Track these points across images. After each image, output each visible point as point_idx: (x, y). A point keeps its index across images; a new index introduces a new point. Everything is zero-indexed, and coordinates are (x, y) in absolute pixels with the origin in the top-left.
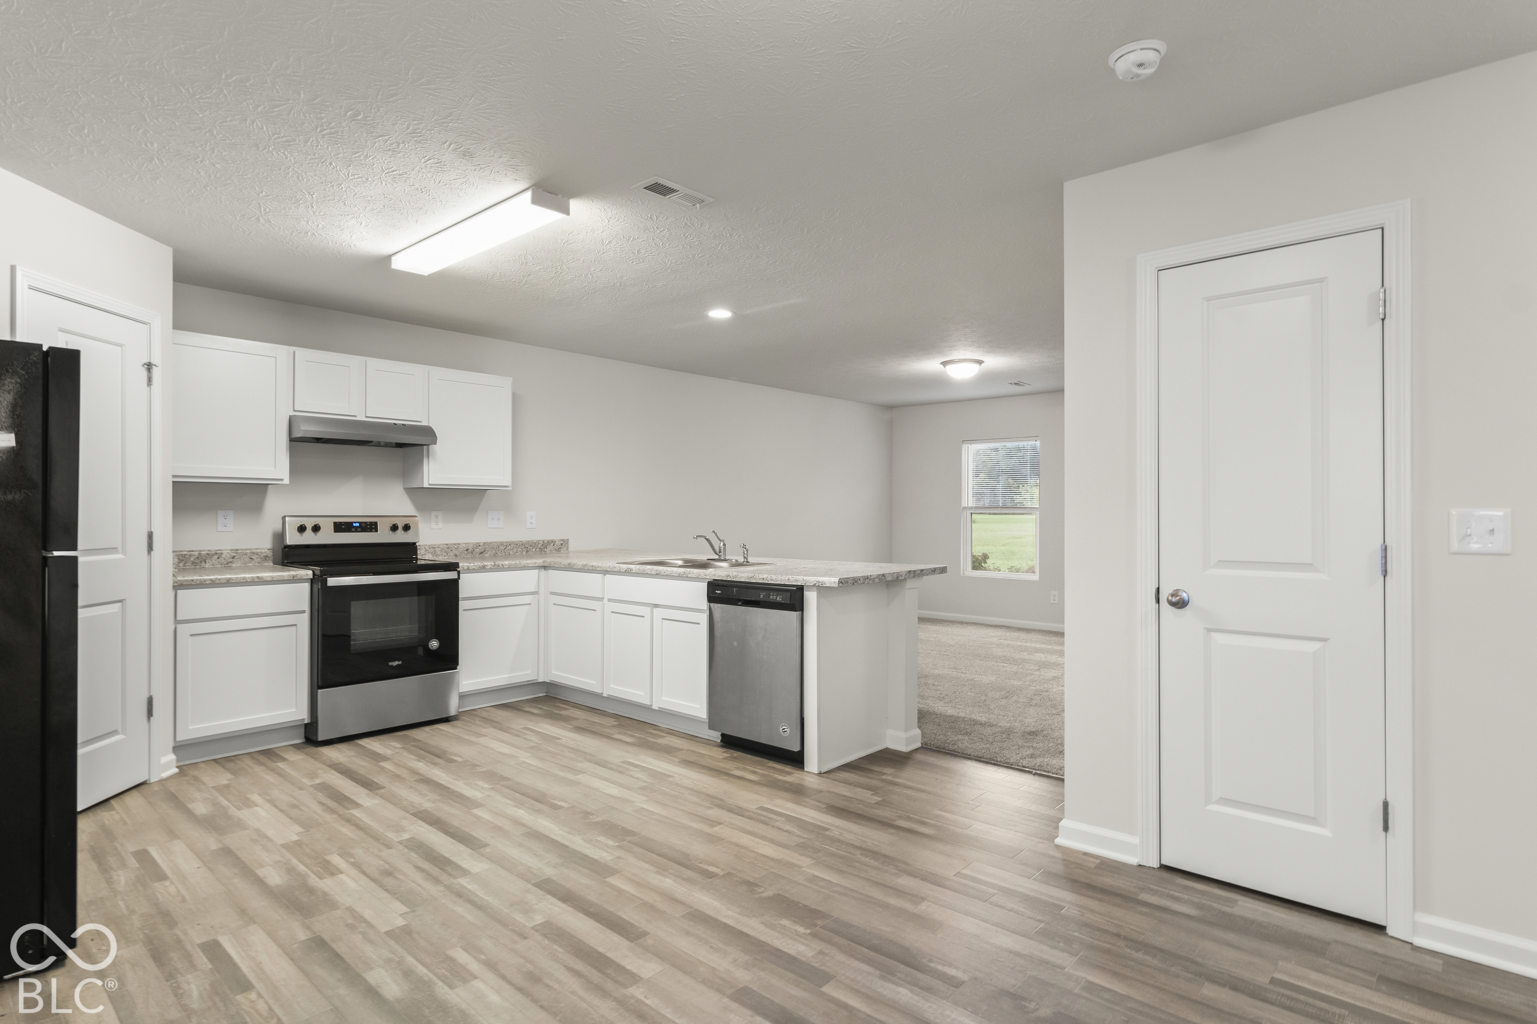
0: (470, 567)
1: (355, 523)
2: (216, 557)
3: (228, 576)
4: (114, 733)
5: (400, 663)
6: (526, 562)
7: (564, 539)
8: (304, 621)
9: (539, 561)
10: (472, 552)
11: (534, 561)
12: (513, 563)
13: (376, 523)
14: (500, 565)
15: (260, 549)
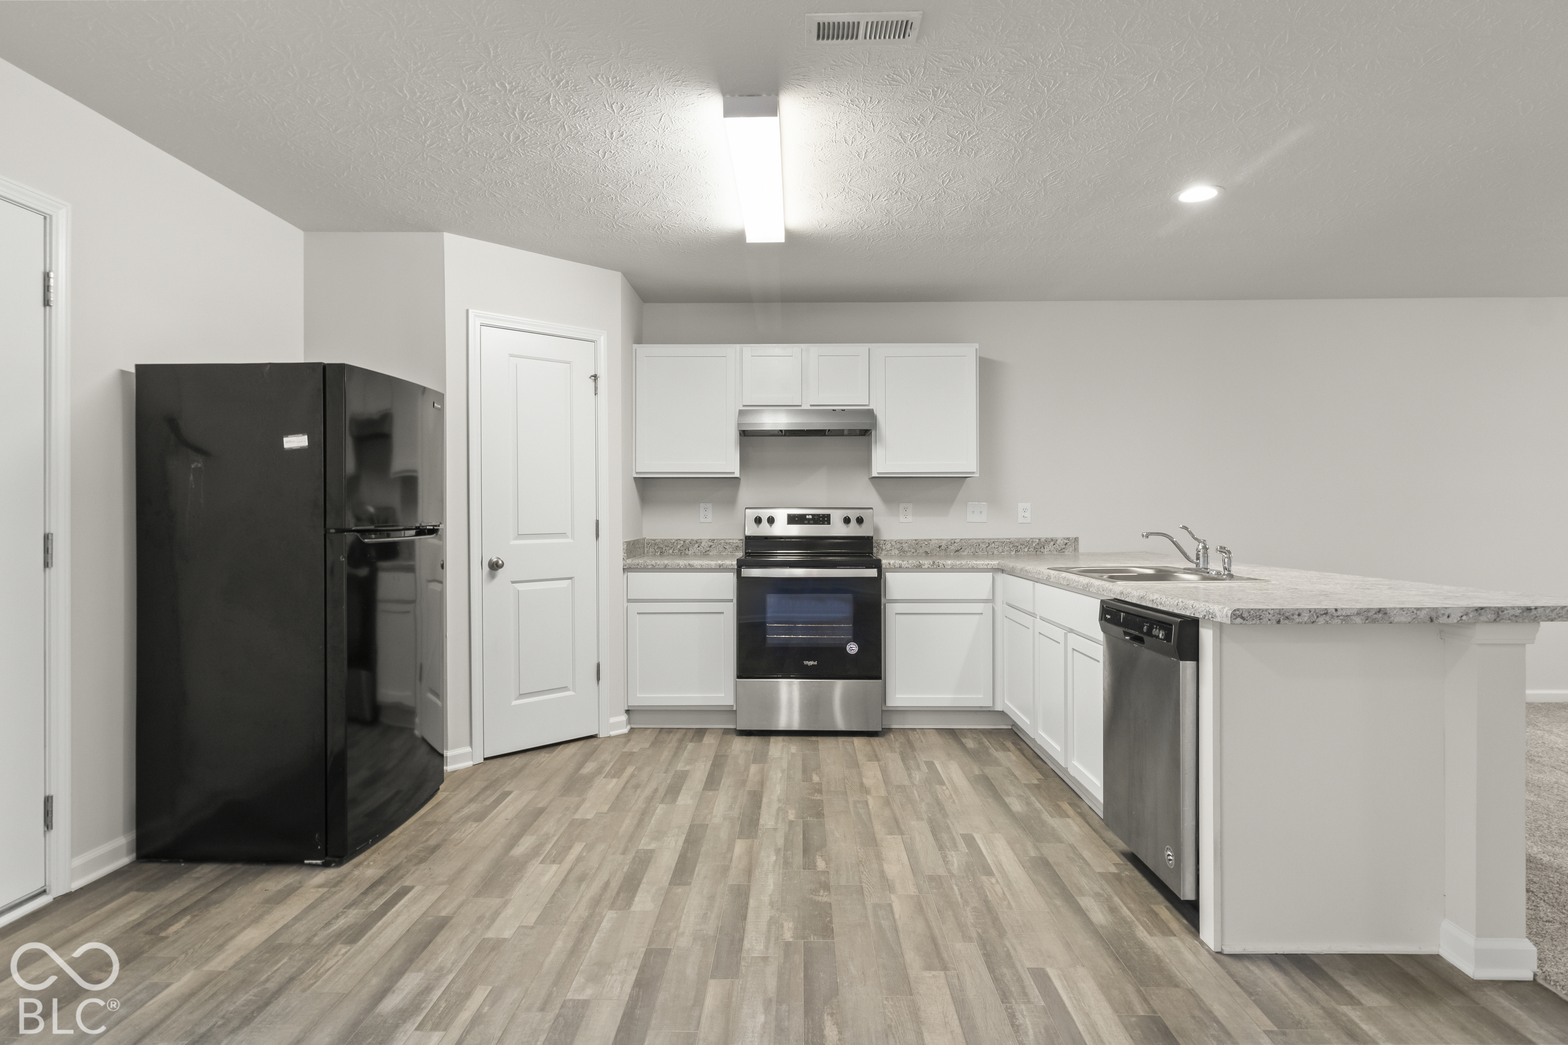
0: (903, 566)
1: (809, 515)
2: (697, 545)
3: (666, 562)
4: (565, 688)
5: (816, 663)
6: (975, 562)
7: (1069, 537)
8: (730, 610)
9: (994, 563)
10: (946, 550)
11: (987, 562)
12: (957, 563)
13: (828, 516)
14: (941, 565)
15: (733, 539)
